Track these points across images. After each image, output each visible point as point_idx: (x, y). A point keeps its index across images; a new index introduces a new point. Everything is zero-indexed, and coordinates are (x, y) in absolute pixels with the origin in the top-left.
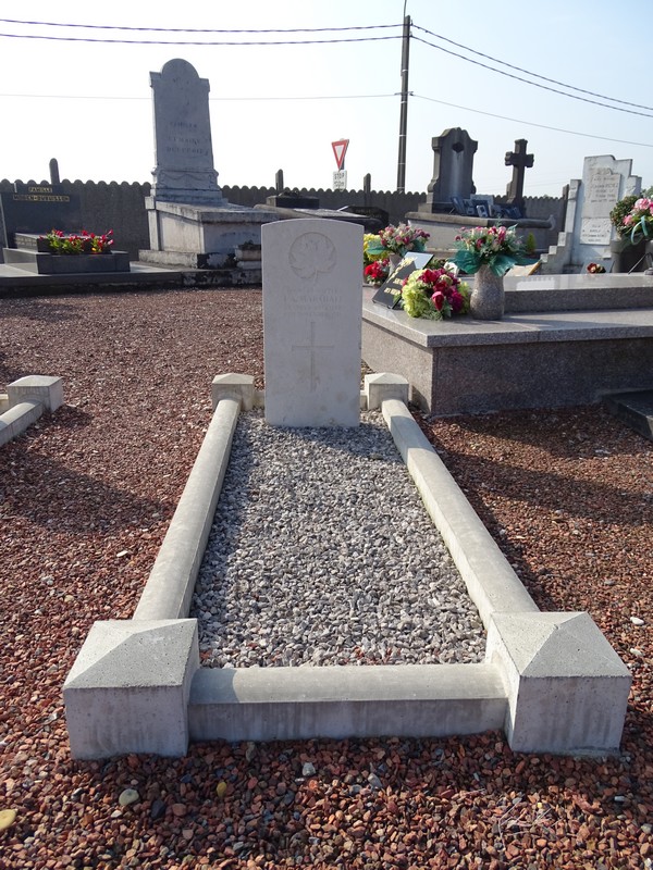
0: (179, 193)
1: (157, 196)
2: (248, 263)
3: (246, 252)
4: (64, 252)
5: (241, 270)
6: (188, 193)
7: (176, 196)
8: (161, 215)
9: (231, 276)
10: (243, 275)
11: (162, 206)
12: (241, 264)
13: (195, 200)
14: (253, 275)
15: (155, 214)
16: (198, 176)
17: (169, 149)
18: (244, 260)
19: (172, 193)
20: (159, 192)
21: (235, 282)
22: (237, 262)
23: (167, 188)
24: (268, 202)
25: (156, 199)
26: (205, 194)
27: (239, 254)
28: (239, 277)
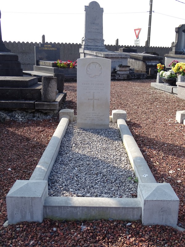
0: (91, 47)
1: (84, 48)
2: (121, 72)
3: (121, 68)
4: (61, 67)
5: (118, 74)
6: (94, 47)
7: (91, 48)
8: (86, 55)
9: (115, 77)
10: (119, 76)
11: (86, 52)
12: (119, 72)
13: (97, 49)
14: (123, 76)
15: (83, 54)
16: (98, 41)
17: (89, 32)
18: (120, 71)
19: (89, 47)
20: (85, 47)
21: (117, 78)
22: (117, 71)
23: (88, 45)
24: (119, 50)
25: (84, 49)
26: (100, 48)
27: (118, 68)
28: (118, 77)
